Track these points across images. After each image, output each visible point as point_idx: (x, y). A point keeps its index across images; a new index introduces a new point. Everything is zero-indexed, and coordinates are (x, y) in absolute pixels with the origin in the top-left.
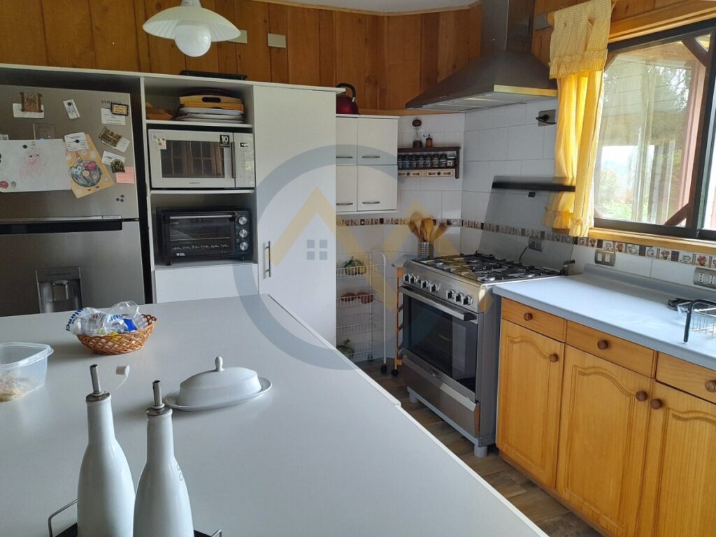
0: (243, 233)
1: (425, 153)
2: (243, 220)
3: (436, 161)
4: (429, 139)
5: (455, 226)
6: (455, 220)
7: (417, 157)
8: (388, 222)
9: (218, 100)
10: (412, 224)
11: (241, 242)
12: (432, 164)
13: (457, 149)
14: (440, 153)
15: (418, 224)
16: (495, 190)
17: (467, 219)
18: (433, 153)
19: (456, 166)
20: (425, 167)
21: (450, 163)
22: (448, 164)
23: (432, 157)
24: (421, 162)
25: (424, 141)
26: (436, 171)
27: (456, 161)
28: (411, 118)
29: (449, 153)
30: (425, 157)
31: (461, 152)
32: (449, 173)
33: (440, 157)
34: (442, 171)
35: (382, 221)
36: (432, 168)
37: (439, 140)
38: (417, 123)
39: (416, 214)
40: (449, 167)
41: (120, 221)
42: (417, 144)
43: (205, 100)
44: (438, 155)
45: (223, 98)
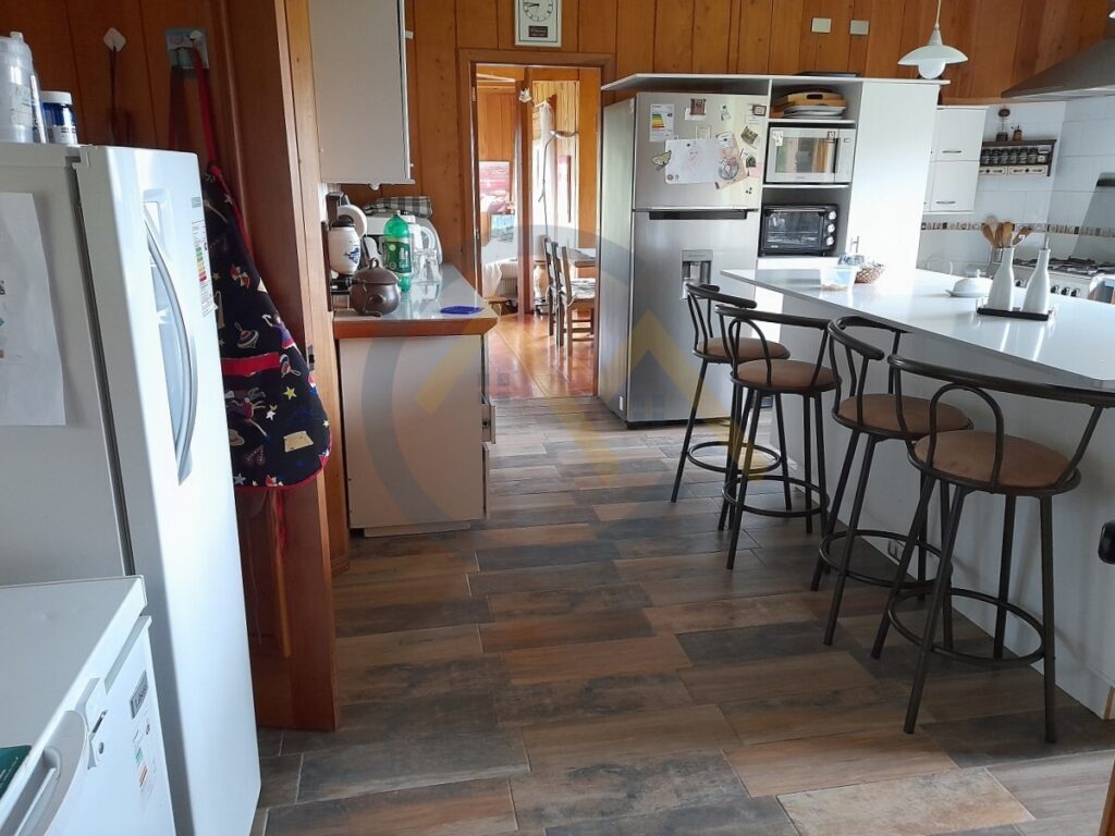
0: (831, 229)
1: (1010, 148)
2: (832, 216)
3: (1023, 156)
4: (1018, 131)
5: (1038, 231)
6: (1039, 225)
7: (1000, 153)
8: (952, 227)
9: (820, 97)
10: (986, 228)
11: (827, 237)
12: (1019, 160)
13: (1052, 142)
14: (1030, 147)
15: (994, 229)
16: (1099, 188)
17: (1054, 223)
18: (1019, 147)
19: (1048, 162)
20: (1009, 164)
21: (1042, 159)
22: (1039, 160)
23: (1019, 152)
24: (1005, 157)
25: (1011, 133)
26: (1024, 168)
27: (1049, 156)
28: (997, 107)
29: (1040, 147)
30: (1010, 152)
31: (1057, 145)
32: (1040, 171)
33: (1032, 151)
34: (1031, 168)
35: (945, 226)
36: (1018, 164)
37: (1029, 131)
38: (1004, 113)
39: (991, 217)
40: (1041, 164)
41: (746, 211)
42: (1001, 137)
43: (810, 97)
44: (1026, 150)
45: (824, 94)
